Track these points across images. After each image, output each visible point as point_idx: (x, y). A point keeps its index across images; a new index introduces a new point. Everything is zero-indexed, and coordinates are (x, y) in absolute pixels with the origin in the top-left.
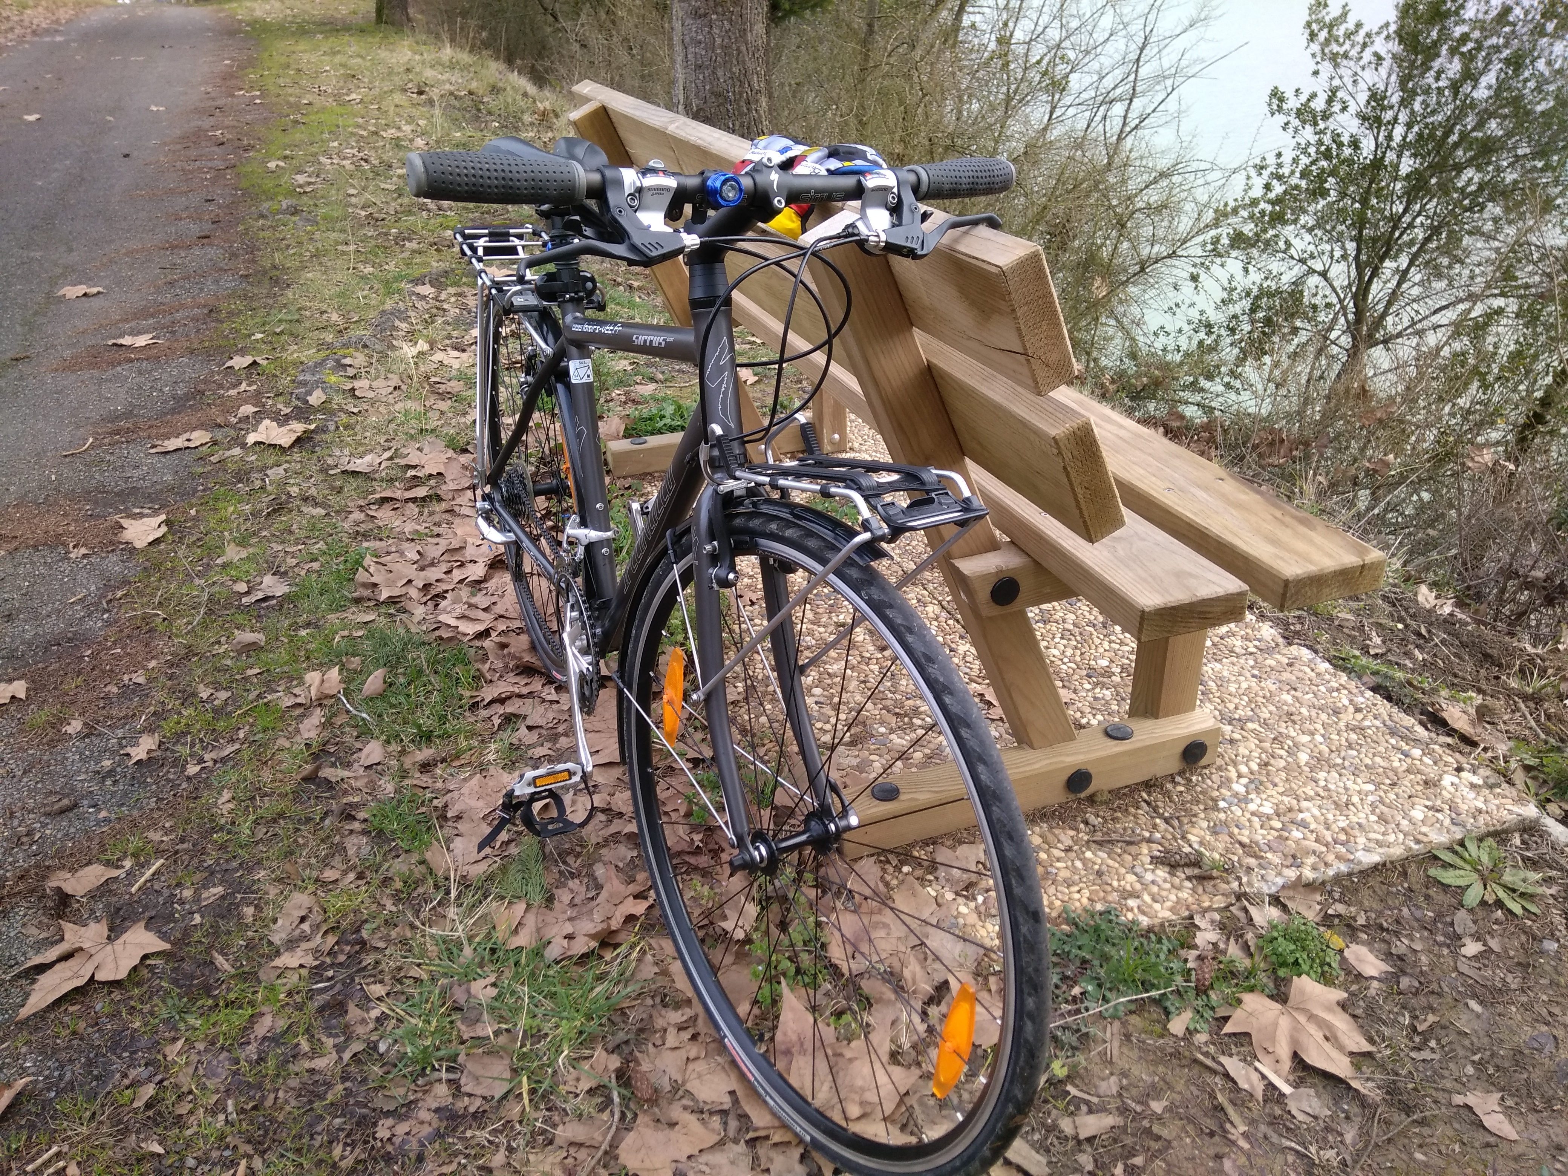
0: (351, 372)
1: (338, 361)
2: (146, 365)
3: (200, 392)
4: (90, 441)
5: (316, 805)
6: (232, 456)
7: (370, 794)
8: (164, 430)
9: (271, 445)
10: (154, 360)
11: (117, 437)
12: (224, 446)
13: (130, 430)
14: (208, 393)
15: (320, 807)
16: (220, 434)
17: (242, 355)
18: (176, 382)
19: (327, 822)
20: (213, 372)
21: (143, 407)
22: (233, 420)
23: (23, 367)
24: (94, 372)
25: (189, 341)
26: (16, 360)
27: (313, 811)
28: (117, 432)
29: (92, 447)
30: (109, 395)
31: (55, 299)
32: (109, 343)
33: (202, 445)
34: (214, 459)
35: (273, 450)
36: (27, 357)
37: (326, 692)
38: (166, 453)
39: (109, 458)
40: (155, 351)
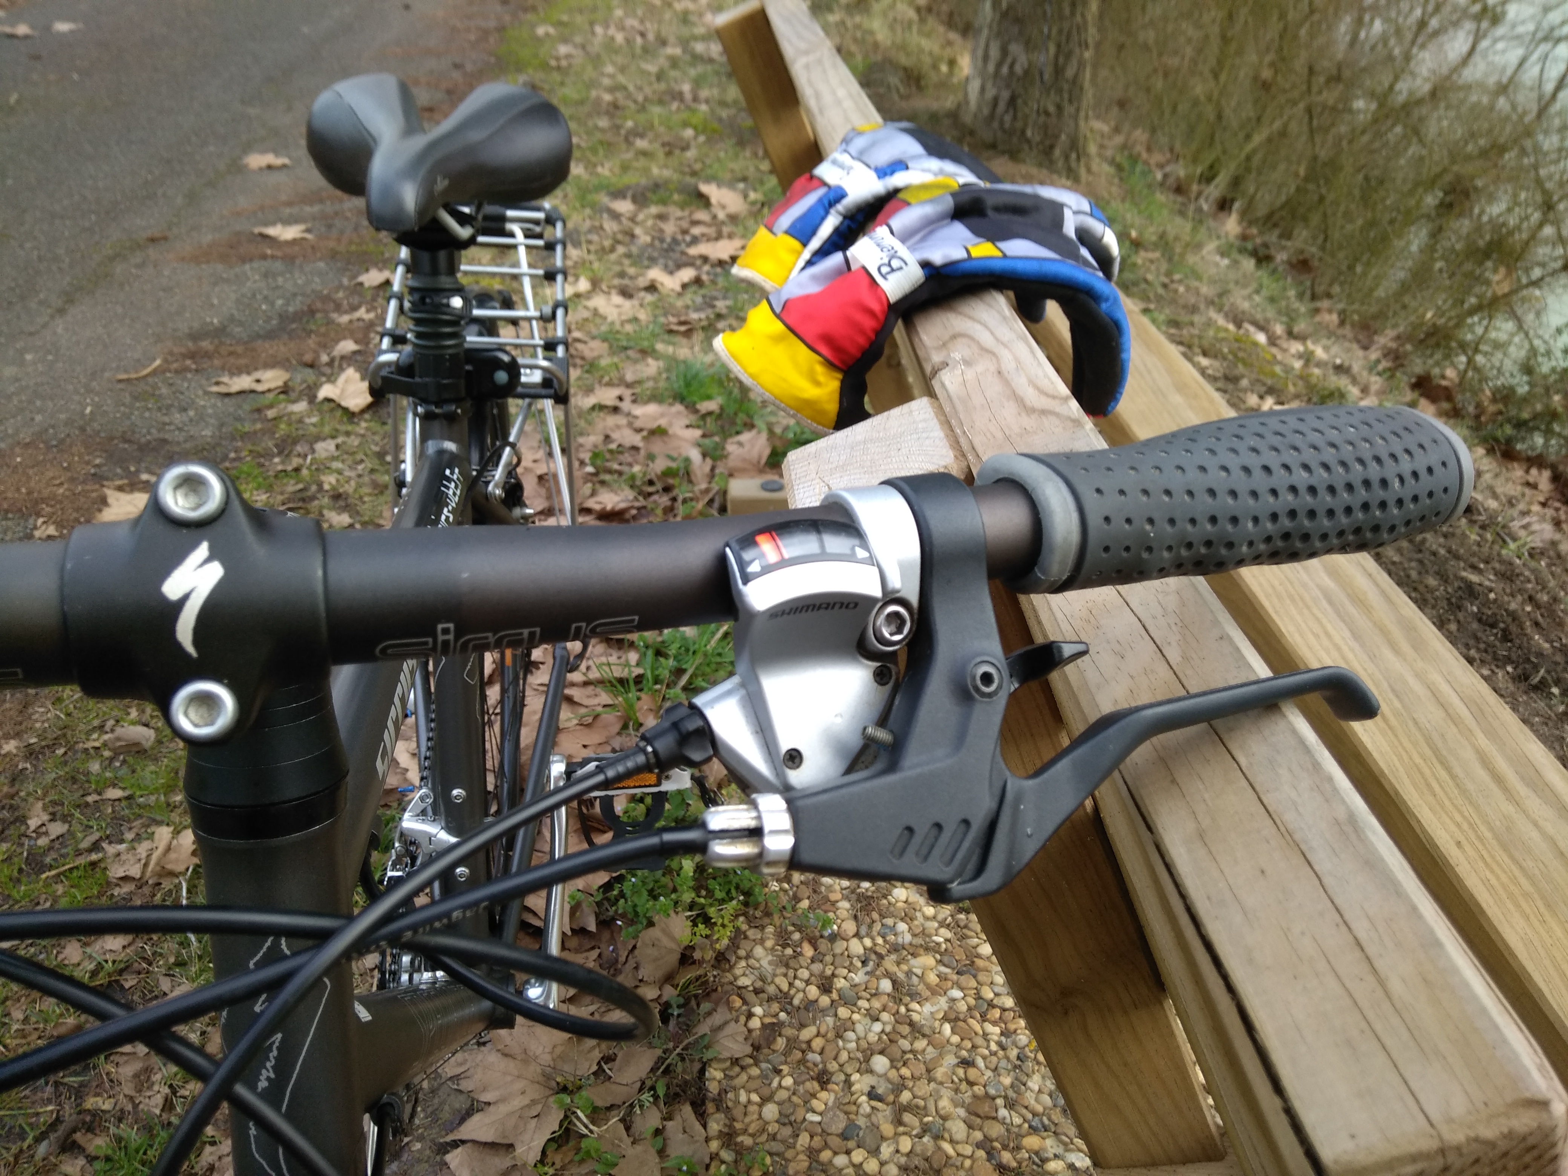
2: (278, 265)
3: (312, 312)
4: (158, 362)
5: (49, 1101)
6: (292, 413)
7: (131, 1099)
8: (243, 361)
9: (339, 406)
10: (289, 260)
11: (188, 362)
12: (293, 395)
13: (207, 355)
14: (319, 316)
15: (50, 1108)
16: (298, 378)
17: (381, 270)
18: (295, 295)
19: (42, 1149)
20: (340, 286)
21: (241, 324)
22: (325, 358)
23: (152, 252)
24: (220, 267)
25: (339, 240)
26: (152, 240)
27: (37, 1114)
28: (192, 356)
29: (154, 373)
30: (215, 301)
31: (237, 168)
32: (256, 230)
33: (269, 390)
34: (271, 413)
35: (339, 413)
36: (165, 238)
37: (169, 867)
38: (228, 395)
39: (164, 391)
40: (297, 248)
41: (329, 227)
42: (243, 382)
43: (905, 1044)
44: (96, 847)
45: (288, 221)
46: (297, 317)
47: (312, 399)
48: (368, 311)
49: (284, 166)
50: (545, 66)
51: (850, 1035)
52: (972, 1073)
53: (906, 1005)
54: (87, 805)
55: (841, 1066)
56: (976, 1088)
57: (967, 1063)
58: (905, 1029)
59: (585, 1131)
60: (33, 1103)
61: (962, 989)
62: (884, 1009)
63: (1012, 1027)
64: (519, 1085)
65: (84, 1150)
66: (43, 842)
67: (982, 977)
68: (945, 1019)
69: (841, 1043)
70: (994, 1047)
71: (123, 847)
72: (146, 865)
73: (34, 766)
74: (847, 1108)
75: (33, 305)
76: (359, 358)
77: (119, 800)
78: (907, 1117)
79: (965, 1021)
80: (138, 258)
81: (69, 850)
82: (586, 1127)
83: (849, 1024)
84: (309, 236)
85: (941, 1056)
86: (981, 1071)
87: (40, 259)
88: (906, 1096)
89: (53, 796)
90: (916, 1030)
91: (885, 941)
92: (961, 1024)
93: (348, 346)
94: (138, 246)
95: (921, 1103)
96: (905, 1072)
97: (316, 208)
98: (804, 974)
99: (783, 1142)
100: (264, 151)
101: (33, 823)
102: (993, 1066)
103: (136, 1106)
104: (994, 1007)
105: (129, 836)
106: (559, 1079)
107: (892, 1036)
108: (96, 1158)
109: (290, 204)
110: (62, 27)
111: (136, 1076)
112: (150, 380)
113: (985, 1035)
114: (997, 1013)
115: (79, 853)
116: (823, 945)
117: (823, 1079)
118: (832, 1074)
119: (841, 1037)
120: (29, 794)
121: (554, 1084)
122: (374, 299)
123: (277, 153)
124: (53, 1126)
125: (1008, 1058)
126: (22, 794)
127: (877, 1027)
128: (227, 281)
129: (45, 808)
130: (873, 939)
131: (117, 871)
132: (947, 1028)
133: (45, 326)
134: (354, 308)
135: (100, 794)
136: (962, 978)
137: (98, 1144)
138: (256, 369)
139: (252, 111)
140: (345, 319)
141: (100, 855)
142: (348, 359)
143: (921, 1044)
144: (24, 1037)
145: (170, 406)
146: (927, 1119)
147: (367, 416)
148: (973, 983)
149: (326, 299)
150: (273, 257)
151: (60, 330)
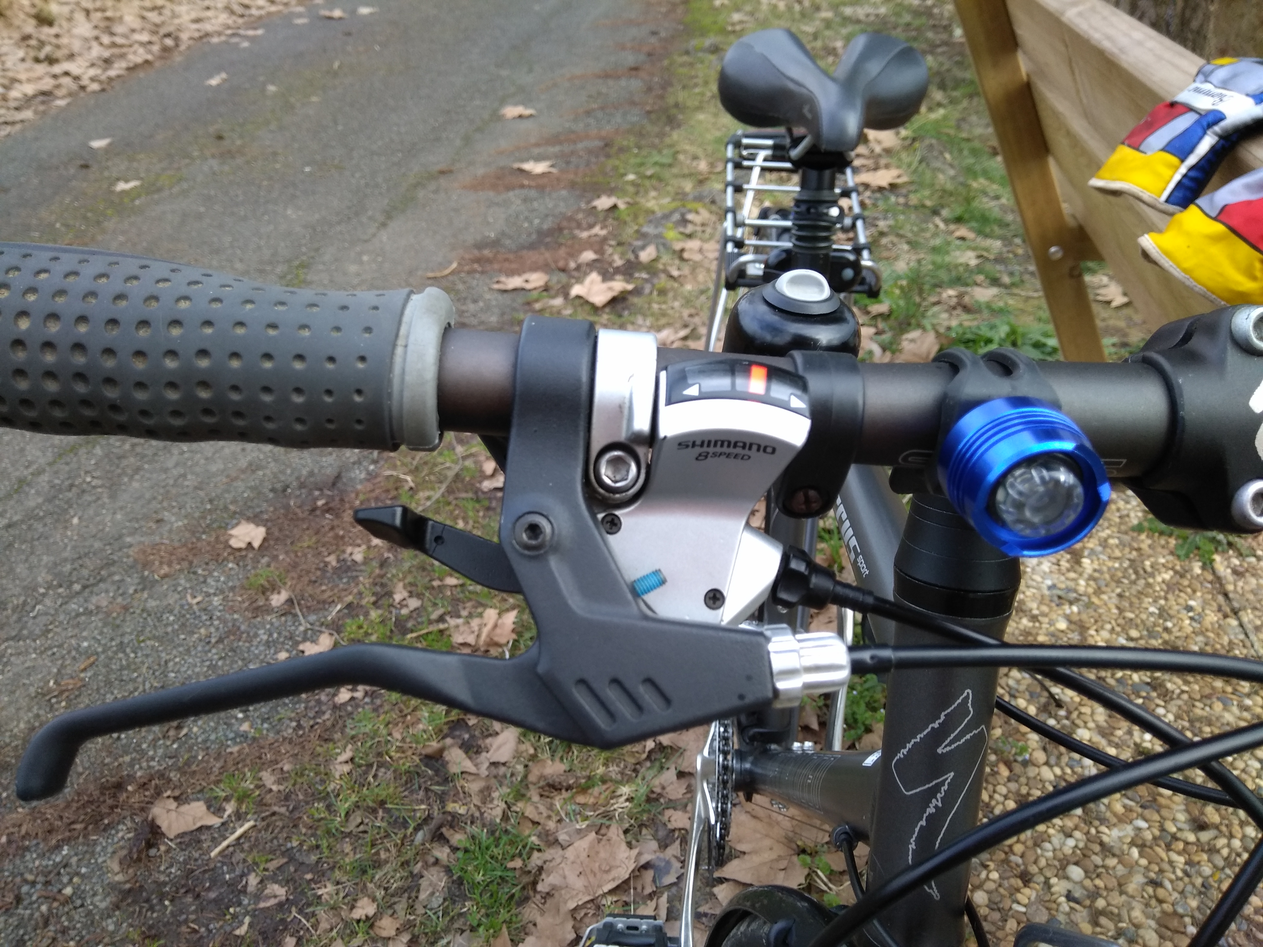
0: (689, 229)
1: (683, 215)
2: (533, 193)
3: (560, 229)
4: (454, 265)
5: (422, 802)
6: (552, 307)
7: (478, 808)
8: (514, 266)
9: (587, 302)
10: (541, 188)
11: (476, 266)
12: (553, 292)
13: (489, 261)
14: (566, 232)
15: (423, 807)
16: (555, 279)
17: (609, 196)
18: (547, 216)
19: (420, 836)
20: (579, 210)
21: (510, 237)
22: (572, 265)
23: (443, 181)
24: (491, 194)
25: (576, 174)
26: (442, 172)
27: (414, 810)
28: (478, 260)
29: (453, 273)
30: (491, 220)
31: (497, 117)
32: (516, 165)
33: (535, 289)
34: (537, 306)
35: (587, 308)
36: (451, 172)
37: (496, 639)
38: (505, 291)
39: (460, 287)
40: (545, 180)
41: (568, 163)
42: (515, 282)
43: (1098, 860)
44: (441, 619)
45: (538, 159)
46: (550, 232)
47: (566, 295)
48: (602, 228)
49: (531, 116)
50: (723, 31)
51: (1047, 845)
52: (1161, 892)
53: (1096, 828)
54: (433, 588)
55: (1041, 870)
56: (1165, 906)
57: (1156, 884)
58: (1097, 848)
59: (824, 887)
60: (412, 801)
61: (1146, 820)
62: (1076, 828)
63: (1196, 859)
64: (767, 842)
65: (448, 841)
66: (404, 611)
67: (1164, 812)
68: (1133, 843)
69: (1039, 851)
70: (1180, 873)
71: (460, 621)
72: (478, 636)
73: (395, 556)
74: (1047, 904)
75: (364, 220)
76: (598, 265)
77: (456, 586)
78: (1103, 920)
79: (1151, 848)
80: (432, 186)
81: (424, 619)
82: (826, 884)
83: (1045, 836)
84: (553, 170)
85: (1130, 873)
86: (1168, 891)
87: (367, 185)
88: (1101, 903)
89: (409, 579)
90: (1106, 850)
91: (1073, 771)
92: (1148, 850)
93: (588, 256)
94: (432, 177)
95: (1116, 911)
96: (1098, 882)
97: (557, 149)
98: (1003, 790)
99: (993, 923)
100: (516, 104)
101: (398, 597)
102: (1180, 889)
103: (482, 814)
104: (1177, 839)
105: (464, 613)
106: (799, 843)
107: (1085, 852)
108: (458, 849)
109: (537, 145)
110: (364, 11)
111: (481, 791)
112: (451, 278)
113: (1171, 862)
114: (1181, 845)
115: (430, 622)
116: (1018, 768)
117: (1026, 878)
118: (1033, 875)
119: (1039, 846)
120: (393, 576)
121: (795, 847)
122: (605, 219)
123: (526, 105)
124: (427, 819)
125: (1194, 886)
126: (389, 575)
127: (1071, 842)
128: (497, 204)
129: (405, 587)
130: (1062, 769)
131: (458, 639)
132: (1135, 852)
133: (374, 235)
134: (591, 226)
135: (441, 580)
136: (1147, 812)
137: (458, 838)
138: (524, 272)
139: (504, 73)
140: (584, 235)
141: (446, 625)
142: (592, 265)
143: (1112, 862)
144: (403, 752)
145: (465, 299)
146: (1121, 925)
147: (607, 310)
148: (1156, 817)
149: (570, 219)
150: (530, 187)
151: (385, 238)
